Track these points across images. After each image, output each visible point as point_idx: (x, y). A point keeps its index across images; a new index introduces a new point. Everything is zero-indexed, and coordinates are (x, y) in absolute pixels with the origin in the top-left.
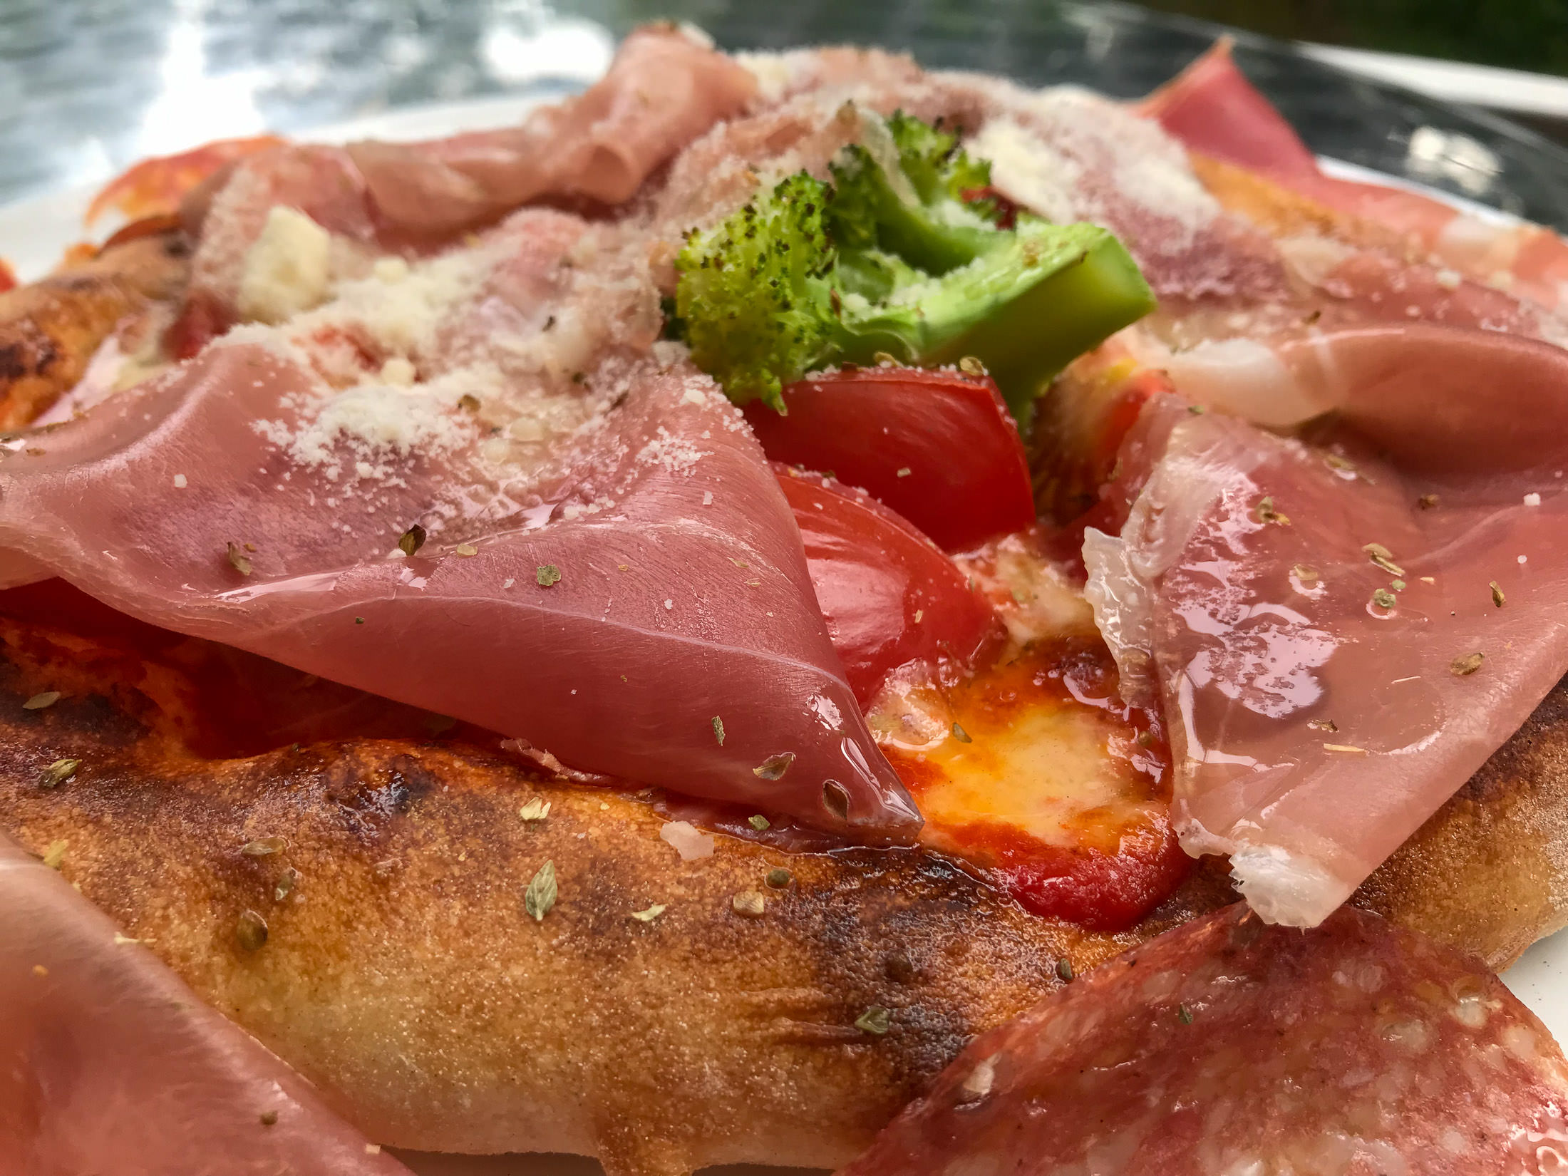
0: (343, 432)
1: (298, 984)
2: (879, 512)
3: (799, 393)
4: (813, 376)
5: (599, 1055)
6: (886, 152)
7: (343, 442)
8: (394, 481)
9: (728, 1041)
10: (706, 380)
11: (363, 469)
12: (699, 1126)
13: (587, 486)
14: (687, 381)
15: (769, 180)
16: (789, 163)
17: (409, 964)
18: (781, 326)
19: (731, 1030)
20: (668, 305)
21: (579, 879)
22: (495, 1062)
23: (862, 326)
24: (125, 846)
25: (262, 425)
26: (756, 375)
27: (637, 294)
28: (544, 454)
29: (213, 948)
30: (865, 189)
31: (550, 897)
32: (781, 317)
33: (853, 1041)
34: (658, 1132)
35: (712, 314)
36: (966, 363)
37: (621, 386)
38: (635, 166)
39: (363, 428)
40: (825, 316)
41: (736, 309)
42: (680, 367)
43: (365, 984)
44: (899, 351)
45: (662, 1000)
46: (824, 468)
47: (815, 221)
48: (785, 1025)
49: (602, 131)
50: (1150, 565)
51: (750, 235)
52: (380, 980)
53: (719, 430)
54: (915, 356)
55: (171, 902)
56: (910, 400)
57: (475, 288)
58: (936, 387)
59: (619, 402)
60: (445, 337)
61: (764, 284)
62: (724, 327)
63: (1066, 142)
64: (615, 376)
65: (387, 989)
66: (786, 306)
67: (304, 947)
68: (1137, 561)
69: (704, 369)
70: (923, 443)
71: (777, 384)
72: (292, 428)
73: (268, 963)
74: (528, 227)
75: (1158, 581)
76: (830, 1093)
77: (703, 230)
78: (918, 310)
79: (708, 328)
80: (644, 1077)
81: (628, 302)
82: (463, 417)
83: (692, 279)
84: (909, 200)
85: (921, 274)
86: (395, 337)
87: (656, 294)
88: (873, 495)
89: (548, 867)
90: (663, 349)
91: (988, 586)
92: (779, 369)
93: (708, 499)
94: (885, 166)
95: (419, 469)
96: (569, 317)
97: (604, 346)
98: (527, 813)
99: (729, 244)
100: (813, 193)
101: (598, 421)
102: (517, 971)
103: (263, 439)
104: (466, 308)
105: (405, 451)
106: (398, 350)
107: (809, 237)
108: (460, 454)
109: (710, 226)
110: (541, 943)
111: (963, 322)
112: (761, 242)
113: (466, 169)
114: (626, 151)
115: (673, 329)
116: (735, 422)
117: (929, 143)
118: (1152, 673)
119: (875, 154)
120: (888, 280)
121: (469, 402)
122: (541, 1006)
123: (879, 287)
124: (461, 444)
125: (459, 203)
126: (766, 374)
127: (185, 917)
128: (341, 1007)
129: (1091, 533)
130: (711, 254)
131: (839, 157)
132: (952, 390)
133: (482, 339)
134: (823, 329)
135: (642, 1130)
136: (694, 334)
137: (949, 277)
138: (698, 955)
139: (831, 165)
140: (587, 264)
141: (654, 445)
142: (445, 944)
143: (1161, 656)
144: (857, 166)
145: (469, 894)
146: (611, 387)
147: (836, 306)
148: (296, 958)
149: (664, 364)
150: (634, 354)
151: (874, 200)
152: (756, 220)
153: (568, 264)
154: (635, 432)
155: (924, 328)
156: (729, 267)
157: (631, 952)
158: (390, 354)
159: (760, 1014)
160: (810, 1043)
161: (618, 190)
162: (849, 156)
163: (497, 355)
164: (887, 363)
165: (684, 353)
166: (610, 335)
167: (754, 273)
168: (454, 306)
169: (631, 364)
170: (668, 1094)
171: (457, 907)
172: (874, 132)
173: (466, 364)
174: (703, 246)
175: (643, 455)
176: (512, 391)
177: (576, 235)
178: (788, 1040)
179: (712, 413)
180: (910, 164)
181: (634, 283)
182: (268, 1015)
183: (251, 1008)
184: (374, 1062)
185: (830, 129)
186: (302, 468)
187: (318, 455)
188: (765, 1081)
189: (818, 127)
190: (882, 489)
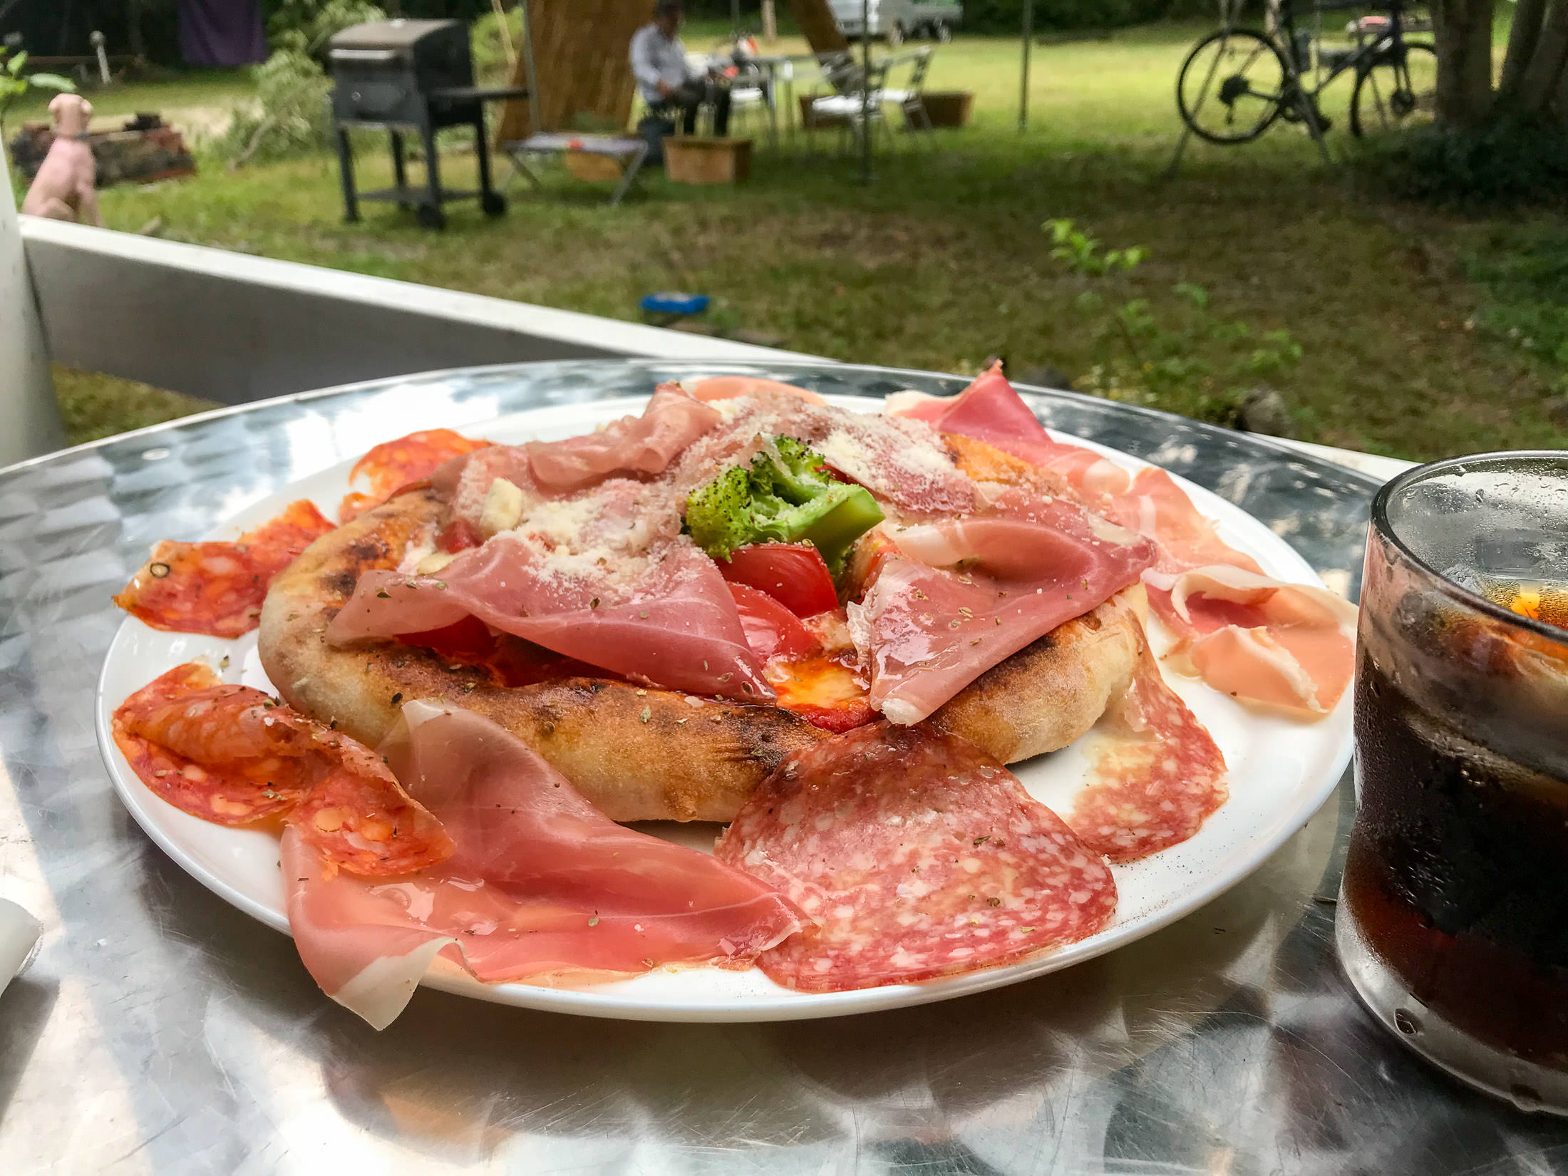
0: (556, 571)
1: (564, 746)
2: (769, 599)
3: (737, 554)
4: (742, 548)
5: (666, 766)
6: (775, 454)
7: (556, 575)
8: (578, 589)
9: (709, 760)
10: (700, 549)
11: (566, 584)
12: (699, 792)
13: (653, 590)
14: (692, 550)
15: (725, 469)
16: (733, 460)
17: (602, 737)
18: (729, 528)
19: (710, 757)
20: (683, 520)
21: (658, 711)
22: (630, 769)
23: (763, 527)
24: (499, 707)
25: (526, 568)
26: (719, 547)
27: (670, 515)
28: (633, 580)
29: (535, 735)
30: (767, 469)
31: (649, 715)
32: (728, 524)
33: (749, 758)
34: (685, 794)
35: (702, 524)
36: (805, 541)
37: (664, 553)
38: (665, 456)
39: (565, 569)
40: (747, 524)
41: (711, 522)
42: (689, 545)
43: (587, 744)
44: (778, 538)
45: (687, 747)
46: (747, 584)
47: (743, 487)
48: (727, 755)
49: (649, 441)
50: (872, 616)
51: (715, 493)
52: (592, 743)
53: (705, 567)
54: (786, 539)
55: (519, 722)
56: (781, 556)
57: (595, 515)
58: (792, 551)
59: (663, 559)
60: (584, 537)
61: (721, 511)
62: (706, 529)
63: (869, 440)
64: (661, 549)
65: (595, 745)
66: (730, 520)
67: (566, 733)
68: (867, 614)
69: (699, 546)
70: (787, 573)
71: (727, 550)
72: (537, 570)
73: (554, 739)
74: (616, 487)
75: (875, 621)
76: (743, 778)
77: (697, 490)
78: (786, 521)
79: (700, 529)
80: (681, 774)
81: (666, 518)
82: (600, 566)
83: (692, 510)
84: (786, 473)
85: (791, 506)
86: (560, 535)
87: (679, 515)
88: (767, 594)
89: (648, 707)
90: (682, 538)
91: (815, 631)
92: (728, 545)
93: (701, 590)
94: (775, 460)
95: (586, 585)
96: (641, 524)
97: (656, 536)
98: (639, 693)
99: (707, 497)
100: (741, 475)
101: (655, 566)
102: (639, 738)
103: (526, 572)
104: (592, 523)
105: (581, 578)
106: (562, 542)
107: (739, 493)
108: (600, 580)
109: (700, 488)
110: (646, 730)
111: (804, 526)
112: (720, 495)
113: (581, 455)
114: (661, 451)
115: (685, 530)
116: (711, 564)
117: (794, 449)
118: (870, 654)
119: (770, 455)
120: (776, 508)
121: (602, 561)
122: (647, 750)
123: (773, 511)
124: (601, 577)
125: (578, 471)
126: (723, 547)
127: (525, 726)
128: (579, 752)
129: (850, 604)
130: (700, 500)
131: (756, 456)
132: (799, 552)
133: (601, 536)
134: (746, 529)
135: (680, 793)
136: (693, 531)
137: (801, 506)
138: (699, 733)
139: (751, 460)
140: (646, 503)
141: (680, 573)
142: (614, 730)
143: (874, 647)
144: (764, 459)
145: (621, 716)
146: (659, 553)
147: (752, 519)
148: (564, 736)
149: (682, 543)
150: (668, 540)
151: (771, 474)
152: (718, 487)
153: (637, 503)
154: (671, 570)
155: (789, 528)
156: (708, 505)
157: (676, 733)
158: (559, 544)
159: (719, 751)
160: (737, 760)
161: (656, 468)
162: (761, 455)
163: (607, 541)
164: (772, 541)
165: (690, 539)
166: (659, 531)
167: (717, 508)
168: (586, 523)
169: (667, 544)
170: (689, 779)
171: (618, 719)
172: (770, 446)
173: (594, 547)
174: (696, 498)
175: (675, 577)
176: (616, 557)
177: (640, 490)
178: (729, 760)
179: (702, 561)
180: (785, 458)
181: (668, 511)
182: (554, 757)
183: (548, 754)
184: (590, 772)
185: (750, 445)
186: (543, 584)
187: (548, 579)
188: (721, 774)
189: (745, 444)
190: (770, 591)
